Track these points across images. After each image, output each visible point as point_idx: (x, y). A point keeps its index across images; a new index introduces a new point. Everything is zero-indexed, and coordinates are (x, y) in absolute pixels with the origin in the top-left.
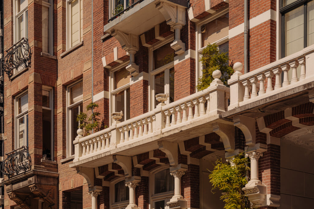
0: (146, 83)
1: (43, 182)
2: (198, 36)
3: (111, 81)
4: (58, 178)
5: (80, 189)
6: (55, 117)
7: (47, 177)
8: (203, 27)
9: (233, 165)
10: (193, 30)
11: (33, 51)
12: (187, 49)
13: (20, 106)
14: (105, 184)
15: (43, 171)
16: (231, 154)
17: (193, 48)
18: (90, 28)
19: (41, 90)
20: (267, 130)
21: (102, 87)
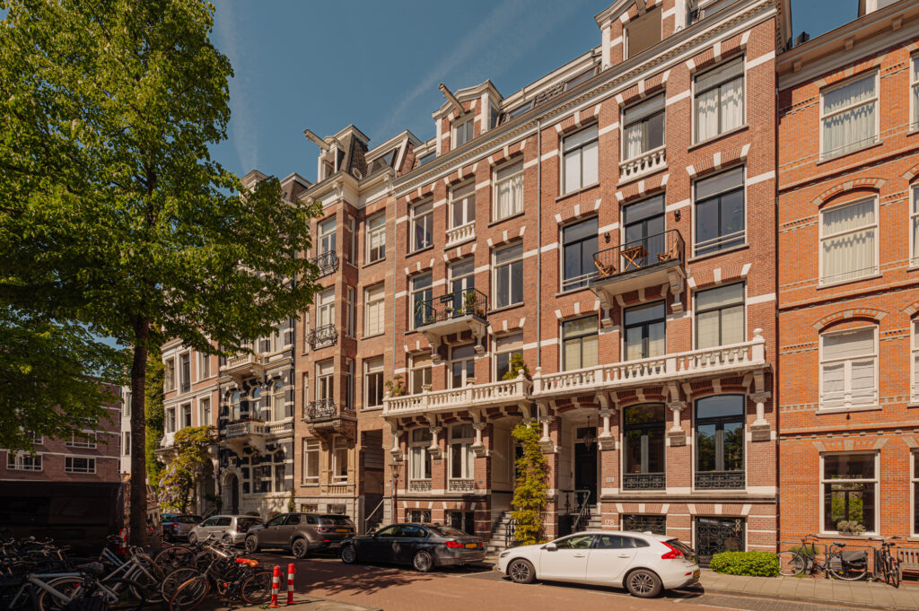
0: (446, 367)
1: (346, 424)
2: (494, 344)
3: (411, 361)
4: (356, 422)
5: (380, 432)
6: (354, 379)
7: (349, 421)
8: (498, 339)
9: (528, 427)
10: (491, 340)
11: (340, 333)
12: (486, 351)
13: (321, 369)
14: (405, 429)
15: (346, 416)
16: (527, 420)
17: (491, 351)
18: (392, 324)
19: (345, 361)
20: (555, 408)
21: (404, 364)
